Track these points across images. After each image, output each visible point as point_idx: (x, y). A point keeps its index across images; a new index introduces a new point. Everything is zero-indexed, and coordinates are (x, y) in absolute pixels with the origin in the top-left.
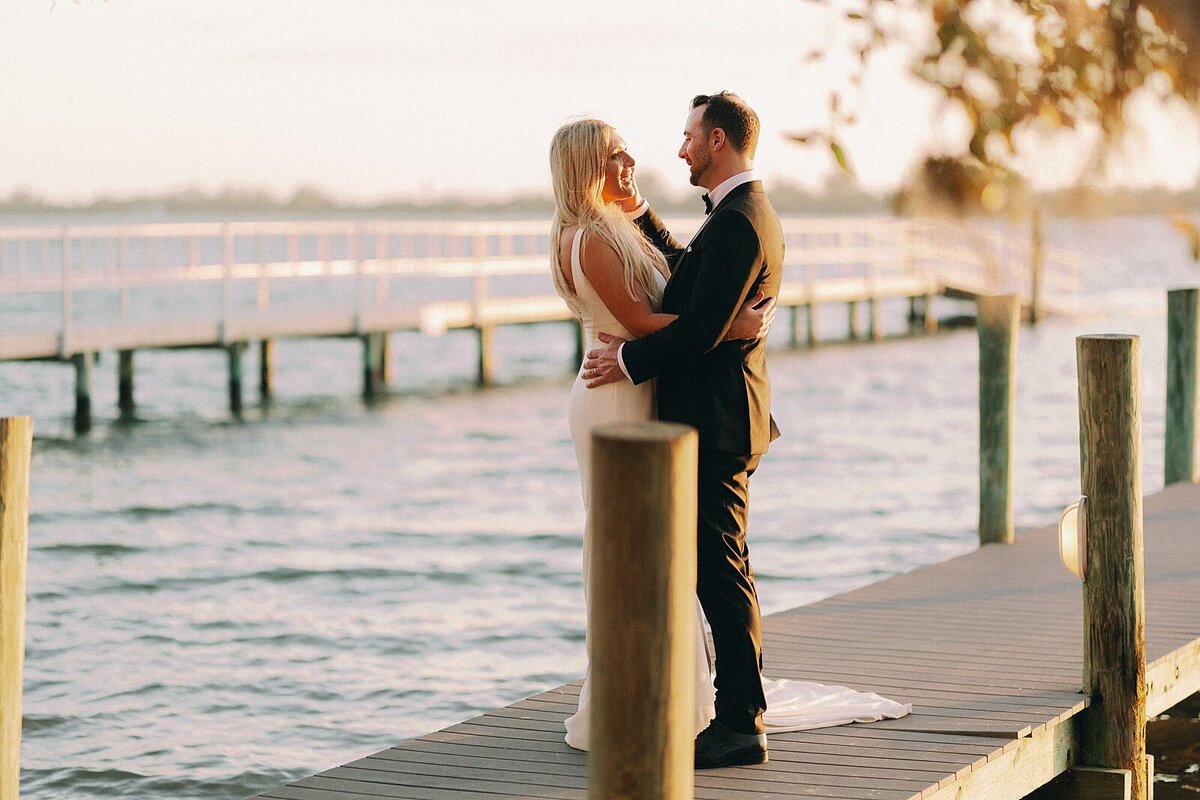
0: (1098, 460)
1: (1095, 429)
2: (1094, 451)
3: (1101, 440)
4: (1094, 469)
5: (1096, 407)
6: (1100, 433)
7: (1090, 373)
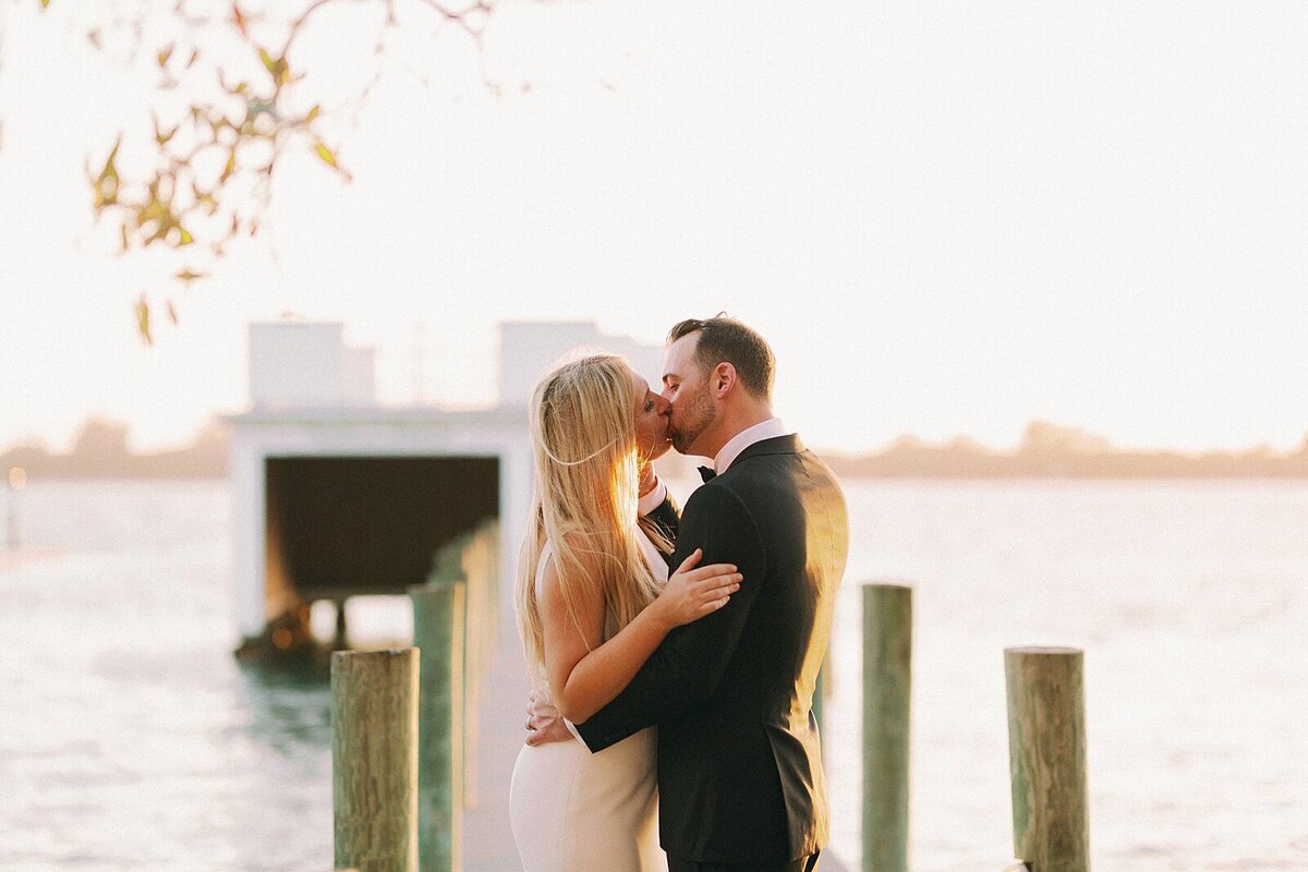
0: (1051, 812)
1: (1045, 772)
2: (1044, 800)
3: (1053, 785)
4: (1044, 826)
5: (1046, 742)
6: (1052, 778)
7: (1037, 699)
